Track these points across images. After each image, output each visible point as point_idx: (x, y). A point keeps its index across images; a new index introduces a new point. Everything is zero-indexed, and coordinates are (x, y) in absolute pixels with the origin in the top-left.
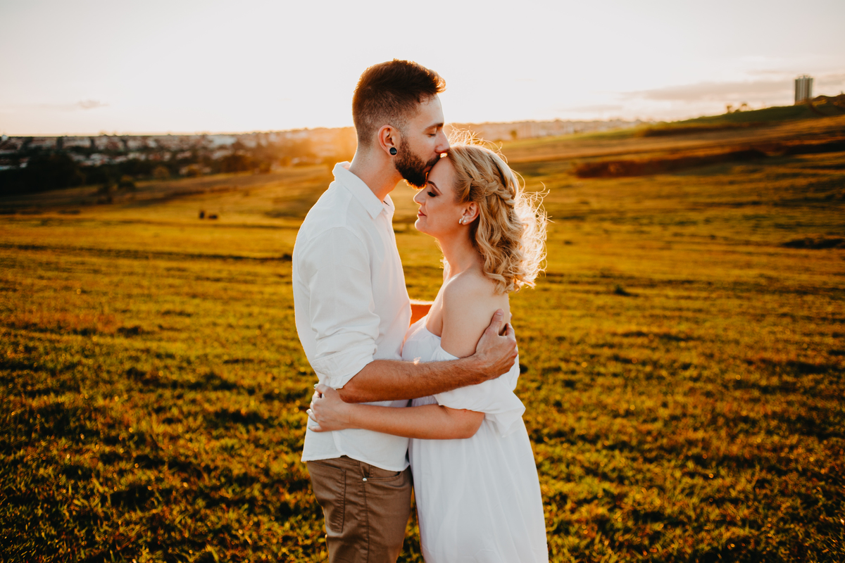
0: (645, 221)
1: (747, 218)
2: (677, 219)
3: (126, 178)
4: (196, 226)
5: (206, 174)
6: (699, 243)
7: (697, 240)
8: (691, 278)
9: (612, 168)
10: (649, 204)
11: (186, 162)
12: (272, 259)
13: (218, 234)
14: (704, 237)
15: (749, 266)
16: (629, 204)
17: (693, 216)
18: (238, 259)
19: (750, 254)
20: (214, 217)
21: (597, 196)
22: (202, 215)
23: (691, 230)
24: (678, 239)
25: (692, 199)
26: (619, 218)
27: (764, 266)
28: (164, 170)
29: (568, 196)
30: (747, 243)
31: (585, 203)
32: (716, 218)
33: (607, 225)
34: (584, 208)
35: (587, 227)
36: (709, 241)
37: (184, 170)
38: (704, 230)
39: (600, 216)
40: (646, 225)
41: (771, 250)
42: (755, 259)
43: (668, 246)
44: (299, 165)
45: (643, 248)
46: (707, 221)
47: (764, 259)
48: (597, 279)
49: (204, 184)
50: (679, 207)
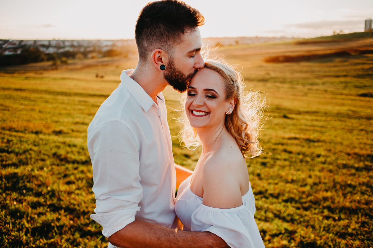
0: (295, 83)
1: (341, 82)
2: (310, 82)
3: (64, 59)
4: (94, 81)
5: (98, 58)
6: (319, 94)
7: (319, 92)
8: (317, 110)
9: (281, 59)
10: (297, 75)
11: (90, 52)
13: (103, 85)
14: (322, 91)
15: (343, 105)
16: (288, 75)
17: (317, 81)
19: (343, 99)
21: (274, 71)
22: (97, 76)
23: (316, 87)
24: (310, 91)
25: (316, 73)
26: (283, 81)
27: (350, 105)
28: (81, 55)
29: (261, 71)
30: (342, 94)
31: (268, 74)
32: (327, 82)
33: (278, 84)
34: (268, 76)
35: (269, 85)
36: (324, 93)
37: (90, 56)
38: (322, 87)
39: (275, 80)
40: (295, 85)
41: (353, 97)
42: (346, 102)
43: (306, 95)
45: (294, 95)
46: (324, 84)
47: (350, 102)
48: (274, 110)
49: (98, 62)
50: (310, 77)
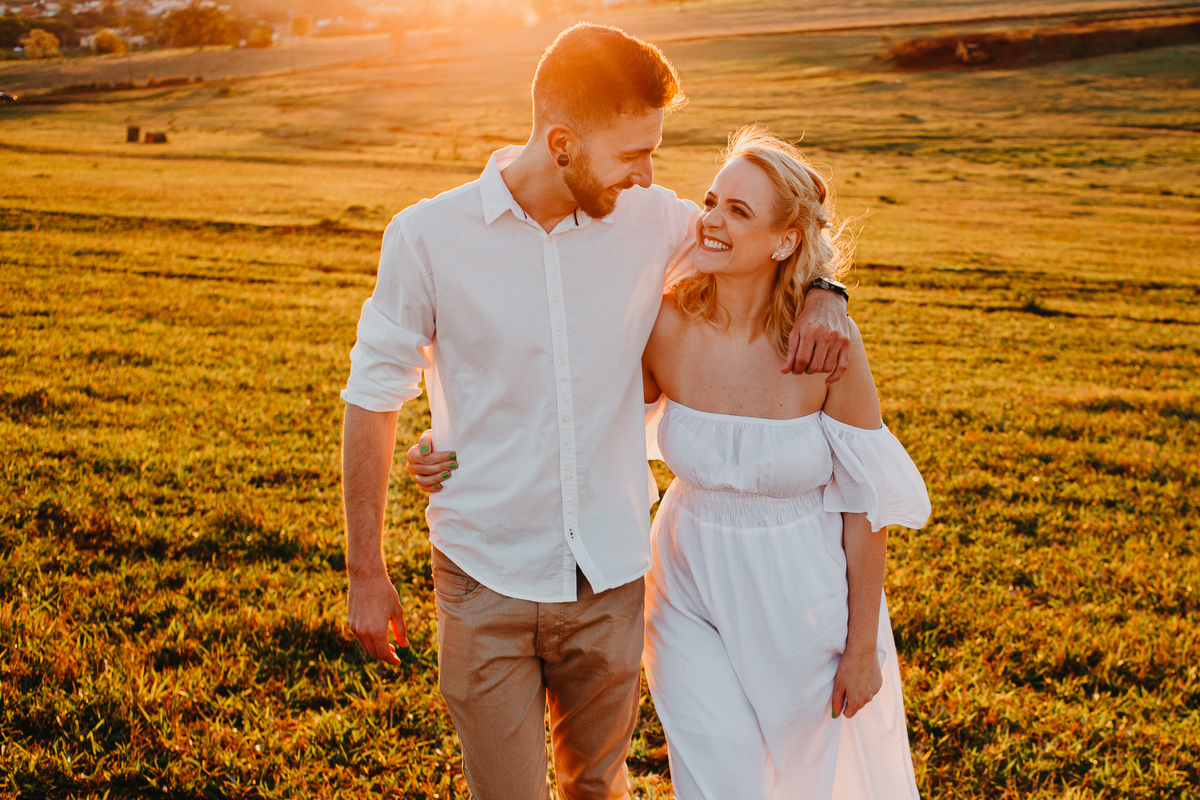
0: (1031, 158)
2: (1096, 156)
4: (122, 155)
5: (136, 48)
6: (1142, 206)
7: (1138, 197)
8: (1157, 279)
9: (962, 50)
10: (1038, 122)
11: (92, 20)
12: (299, 229)
13: (171, 175)
14: (1149, 192)
16: (996, 124)
17: (1123, 149)
18: (226, 228)
20: (160, 139)
21: (935, 105)
22: (133, 135)
23: (1122, 176)
24: (1098, 194)
26: (979, 151)
28: (48, 38)
29: (876, 105)
31: (913, 119)
32: (1168, 154)
33: (954, 164)
34: (911, 129)
35: (918, 168)
36: (1159, 198)
37: (89, 40)
38: (1147, 177)
39: (942, 144)
40: (1035, 166)
43: (1083, 209)
44: (327, 33)
45: (1036, 212)
46: (1151, 160)
48: (973, 278)
49: (132, 69)
50: (1096, 131)
